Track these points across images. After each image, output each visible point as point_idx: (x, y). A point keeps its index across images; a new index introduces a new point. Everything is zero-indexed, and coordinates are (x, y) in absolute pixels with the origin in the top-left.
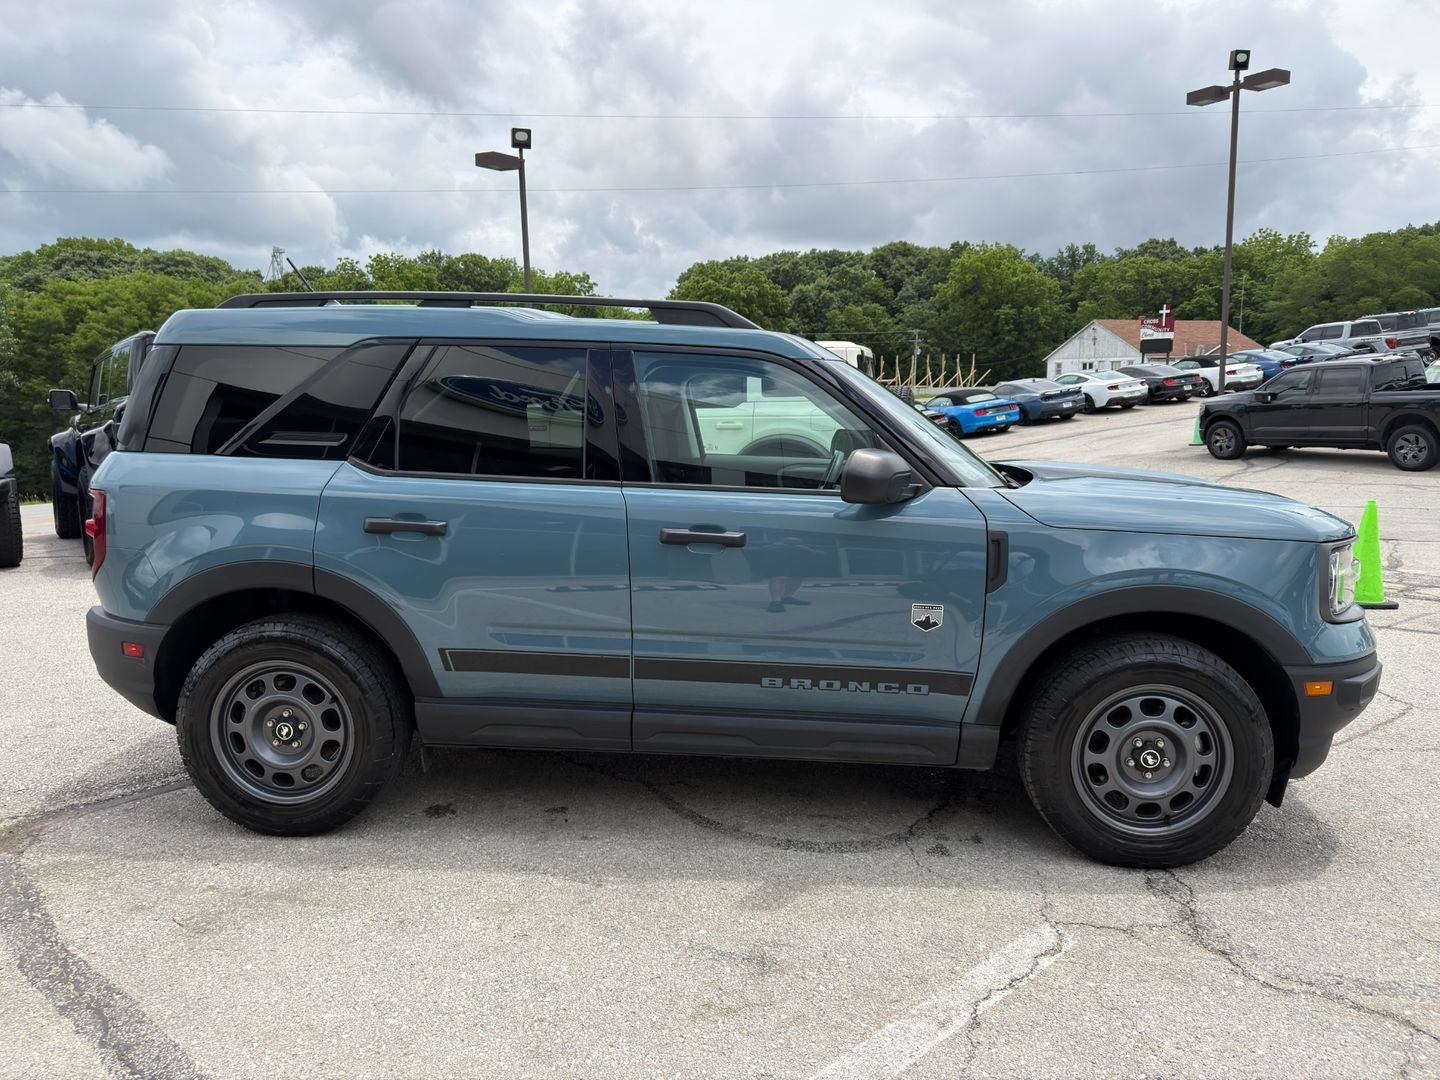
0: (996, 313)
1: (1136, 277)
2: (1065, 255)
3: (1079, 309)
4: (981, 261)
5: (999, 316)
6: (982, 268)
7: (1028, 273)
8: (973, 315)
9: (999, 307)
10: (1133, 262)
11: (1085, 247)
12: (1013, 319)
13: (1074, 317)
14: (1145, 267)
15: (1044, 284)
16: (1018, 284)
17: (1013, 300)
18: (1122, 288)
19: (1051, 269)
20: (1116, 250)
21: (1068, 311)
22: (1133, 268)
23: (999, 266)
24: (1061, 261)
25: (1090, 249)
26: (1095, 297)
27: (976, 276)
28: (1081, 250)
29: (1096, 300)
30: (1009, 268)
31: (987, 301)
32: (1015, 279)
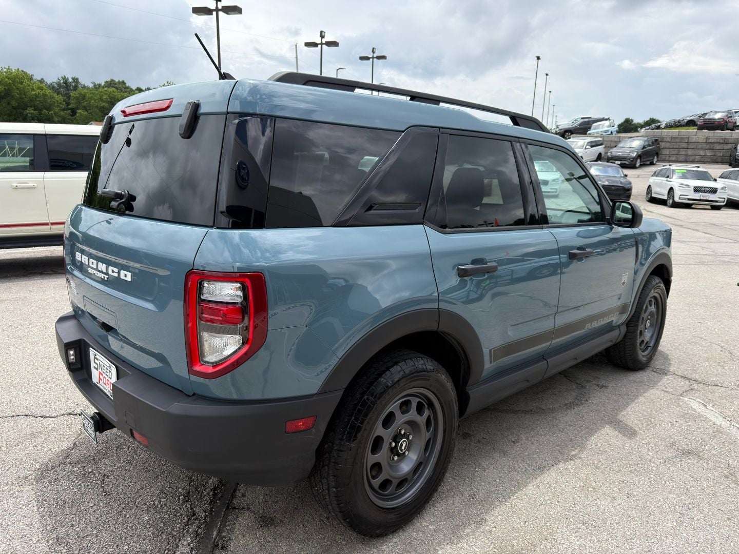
0: (25, 112)
1: (109, 100)
2: (62, 81)
3: (77, 115)
4: (9, 78)
5: (27, 115)
6: (10, 83)
7: (42, 90)
8: (8, 112)
9: (26, 109)
10: (106, 91)
11: (73, 79)
12: (36, 117)
13: (75, 119)
14: (113, 95)
15: (53, 98)
16: (37, 96)
17: (34, 106)
18: (102, 105)
19: (54, 88)
20: (92, 83)
21: (70, 115)
22: (106, 94)
23: (22, 83)
24: (59, 84)
25: (76, 80)
26: (85, 109)
27: (7, 88)
28: (71, 80)
29: (87, 111)
30: (29, 86)
31: (17, 104)
32: (33, 93)
